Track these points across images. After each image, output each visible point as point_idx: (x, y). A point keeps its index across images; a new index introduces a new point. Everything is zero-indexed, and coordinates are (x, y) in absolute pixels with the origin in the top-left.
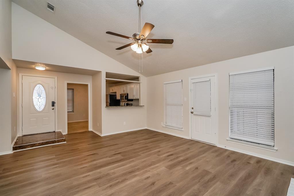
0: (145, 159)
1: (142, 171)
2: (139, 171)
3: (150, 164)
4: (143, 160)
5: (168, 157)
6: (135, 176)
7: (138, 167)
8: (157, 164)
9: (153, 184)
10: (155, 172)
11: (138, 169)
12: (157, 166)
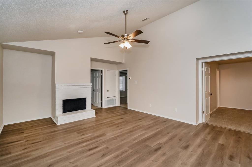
0: (123, 142)
1: (124, 132)
2: (127, 132)
3: (118, 137)
4: (125, 141)
5: (97, 146)
6: (128, 130)
7: (128, 135)
8: (112, 138)
9: (117, 127)
10: (115, 132)
11: (127, 133)
12: (113, 135)
